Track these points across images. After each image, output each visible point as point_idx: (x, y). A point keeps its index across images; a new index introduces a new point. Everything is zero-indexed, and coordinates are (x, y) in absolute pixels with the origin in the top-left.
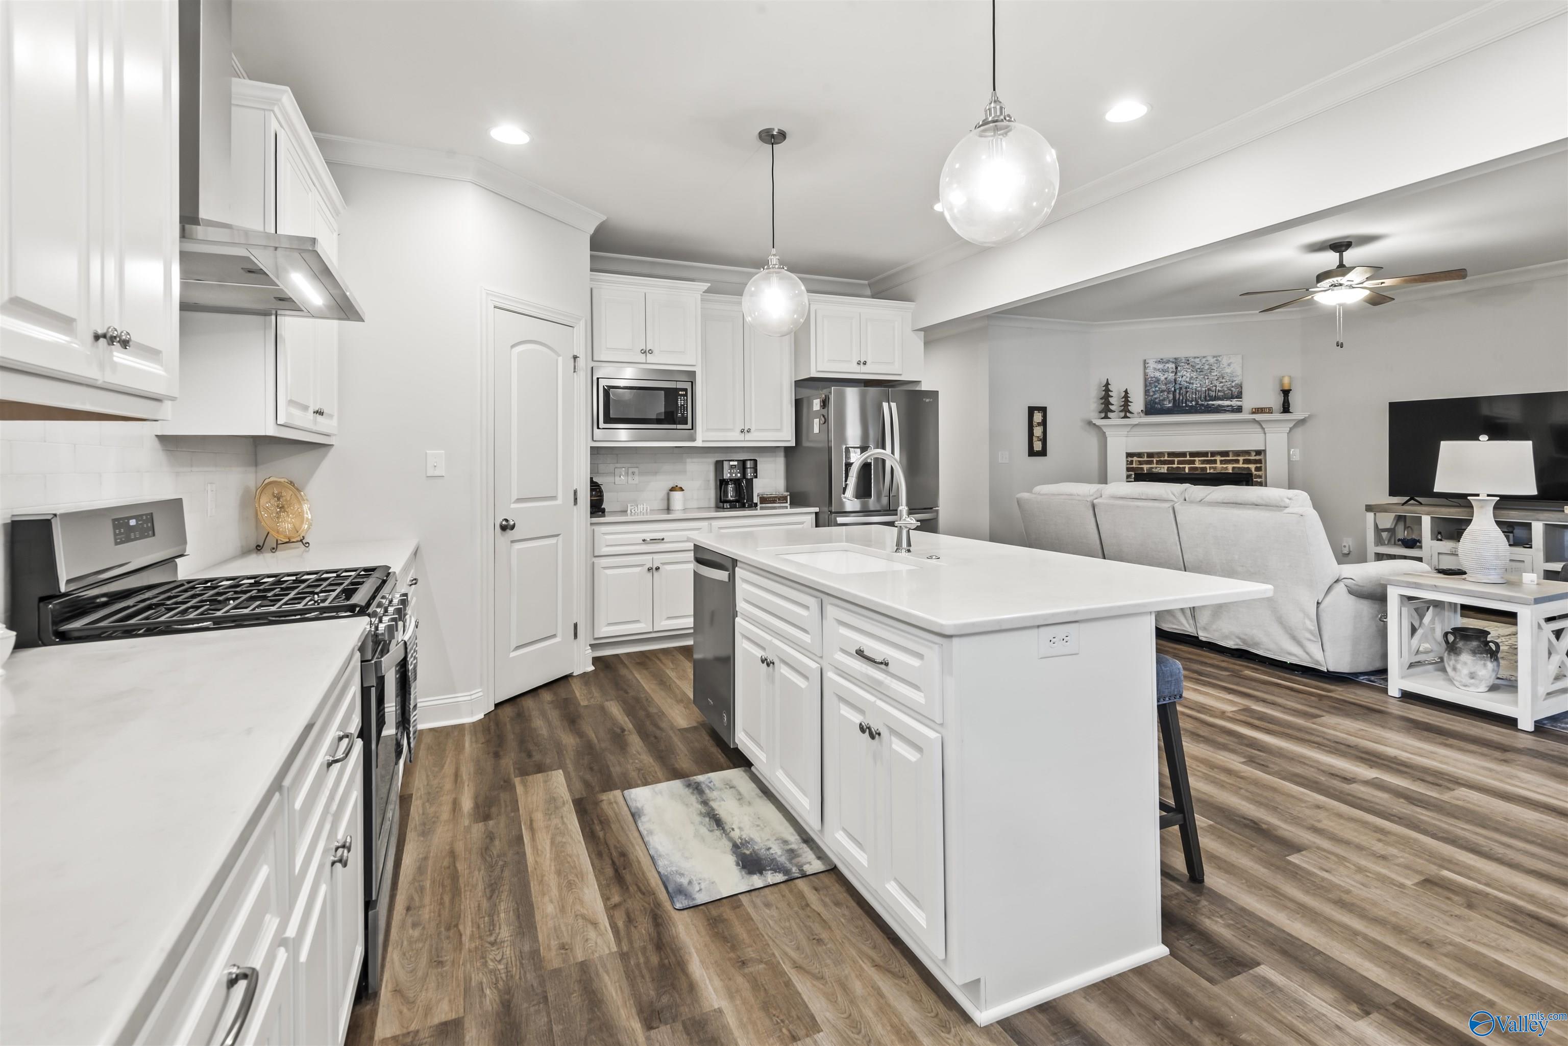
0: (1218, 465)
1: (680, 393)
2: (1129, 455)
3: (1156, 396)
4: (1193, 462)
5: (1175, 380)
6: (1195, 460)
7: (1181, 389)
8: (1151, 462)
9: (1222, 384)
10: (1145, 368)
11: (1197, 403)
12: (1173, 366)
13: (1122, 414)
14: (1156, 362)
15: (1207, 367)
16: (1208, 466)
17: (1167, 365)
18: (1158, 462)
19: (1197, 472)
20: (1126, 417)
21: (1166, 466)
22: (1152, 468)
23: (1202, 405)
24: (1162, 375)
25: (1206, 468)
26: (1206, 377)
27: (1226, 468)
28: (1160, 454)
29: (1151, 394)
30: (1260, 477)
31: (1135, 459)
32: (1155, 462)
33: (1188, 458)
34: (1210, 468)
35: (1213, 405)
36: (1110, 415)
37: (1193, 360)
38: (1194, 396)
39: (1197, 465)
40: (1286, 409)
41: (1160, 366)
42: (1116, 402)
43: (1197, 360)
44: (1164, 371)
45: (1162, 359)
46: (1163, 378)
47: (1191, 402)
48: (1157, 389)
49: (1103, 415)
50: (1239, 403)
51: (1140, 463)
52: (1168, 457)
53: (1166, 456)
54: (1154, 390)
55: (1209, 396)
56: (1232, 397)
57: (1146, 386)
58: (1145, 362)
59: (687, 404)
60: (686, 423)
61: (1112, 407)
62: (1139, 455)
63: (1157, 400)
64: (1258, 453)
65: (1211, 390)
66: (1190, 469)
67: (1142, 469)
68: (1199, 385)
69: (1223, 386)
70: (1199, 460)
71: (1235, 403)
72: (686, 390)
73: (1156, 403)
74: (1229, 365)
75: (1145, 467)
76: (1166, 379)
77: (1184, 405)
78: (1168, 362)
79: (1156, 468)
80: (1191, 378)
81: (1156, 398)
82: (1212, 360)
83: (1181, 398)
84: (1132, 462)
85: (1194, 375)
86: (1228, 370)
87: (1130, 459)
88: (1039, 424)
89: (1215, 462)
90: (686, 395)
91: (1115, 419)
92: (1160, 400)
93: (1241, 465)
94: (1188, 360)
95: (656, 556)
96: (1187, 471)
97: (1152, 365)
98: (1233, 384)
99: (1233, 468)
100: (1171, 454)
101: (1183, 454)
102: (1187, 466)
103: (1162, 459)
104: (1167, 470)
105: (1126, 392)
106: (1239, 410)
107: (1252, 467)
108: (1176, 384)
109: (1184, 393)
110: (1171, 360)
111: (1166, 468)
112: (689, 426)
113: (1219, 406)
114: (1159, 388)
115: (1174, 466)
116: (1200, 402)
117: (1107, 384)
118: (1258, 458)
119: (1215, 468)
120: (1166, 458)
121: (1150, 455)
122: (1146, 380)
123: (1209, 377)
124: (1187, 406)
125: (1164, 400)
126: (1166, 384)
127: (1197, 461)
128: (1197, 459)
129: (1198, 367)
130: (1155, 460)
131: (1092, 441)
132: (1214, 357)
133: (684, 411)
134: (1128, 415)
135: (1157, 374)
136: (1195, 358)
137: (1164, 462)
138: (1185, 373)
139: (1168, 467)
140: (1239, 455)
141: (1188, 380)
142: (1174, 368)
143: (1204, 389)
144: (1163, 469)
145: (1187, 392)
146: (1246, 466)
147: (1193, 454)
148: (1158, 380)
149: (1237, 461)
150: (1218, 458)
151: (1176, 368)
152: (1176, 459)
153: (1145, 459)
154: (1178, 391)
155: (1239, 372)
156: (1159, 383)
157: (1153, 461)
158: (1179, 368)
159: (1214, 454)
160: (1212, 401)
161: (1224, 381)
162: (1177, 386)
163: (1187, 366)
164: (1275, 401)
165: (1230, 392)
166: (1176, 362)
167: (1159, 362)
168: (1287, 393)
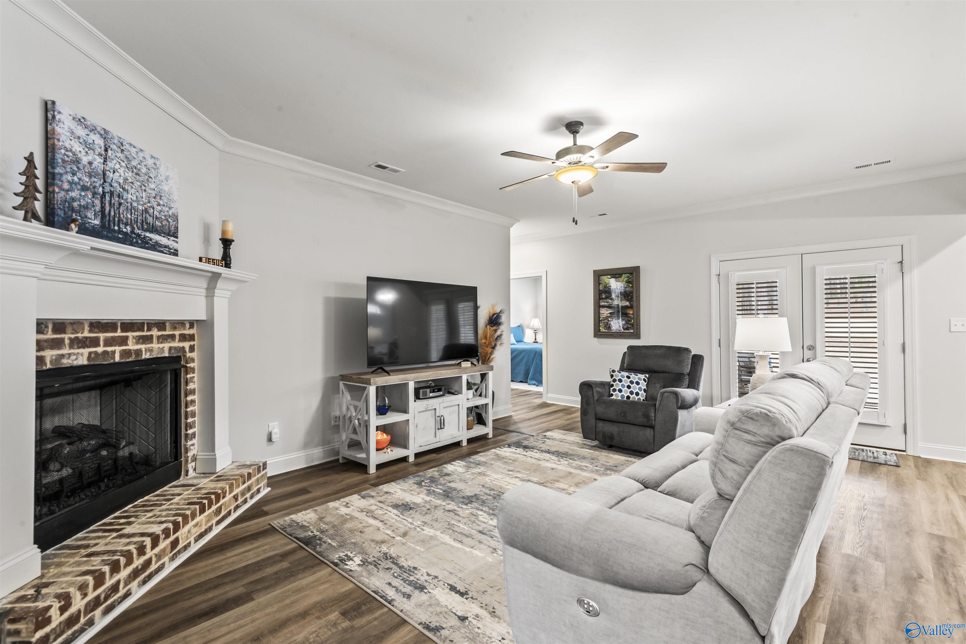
3: (74, 194)
4: (123, 341)
5: (104, 174)
6: (127, 338)
7: (112, 194)
9: (159, 208)
10: (47, 119)
11: (132, 232)
12: (98, 142)
14: (74, 119)
18: (75, 342)
19: (130, 359)
21: (86, 351)
22: (63, 356)
23: (139, 235)
24: (83, 153)
25: (140, 350)
26: (143, 188)
27: (162, 350)
28: (77, 324)
29: (66, 186)
30: (193, 359)
32: (67, 342)
33: (119, 333)
34: (146, 350)
35: (151, 240)
37: (127, 147)
38: (129, 216)
39: (132, 346)
40: (227, 262)
41: (81, 132)
43: (133, 150)
44: (89, 147)
45: (84, 118)
46: (85, 160)
47: (126, 224)
48: (76, 179)
50: (175, 244)
52: (90, 331)
53: (87, 328)
54: (70, 178)
55: (147, 223)
56: (169, 234)
58: (48, 106)
63: (75, 204)
65: (148, 213)
66: (121, 353)
68: (135, 198)
69: (161, 211)
70: (134, 337)
71: (171, 242)
73: (73, 210)
74: (166, 179)
76: (90, 163)
77: (116, 228)
78: (92, 130)
79: (70, 355)
80: (125, 180)
81: (73, 200)
82: (150, 162)
83: (112, 213)
85: (129, 175)
86: (165, 188)
92: (80, 205)
93: (175, 344)
94: (122, 144)
96: (118, 357)
97: (62, 119)
98: (170, 213)
99: (170, 348)
100: (93, 326)
101: (110, 326)
102: (118, 349)
103: (80, 335)
104: (89, 358)
106: (175, 252)
107: (187, 345)
108: (105, 181)
109: (117, 205)
110: (99, 129)
111: (86, 355)
113: (155, 241)
114: (80, 179)
115: (100, 349)
116: (137, 231)
118: (189, 331)
119: (151, 350)
120: (86, 334)
123: (147, 189)
124: (120, 231)
126: (90, 176)
127: (130, 338)
128: (130, 334)
129: (134, 163)
130: (67, 337)
136: (129, 144)
138: (117, 166)
139: (90, 353)
140: (175, 328)
141: (121, 181)
142: (103, 148)
143: (140, 207)
144: (80, 358)
145: (120, 204)
146: (181, 344)
147: (128, 326)
148: (77, 161)
149: (172, 338)
150: (155, 332)
151: (106, 150)
152: (102, 336)
154: (108, 198)
155: (176, 196)
156: (78, 168)
157: (62, 340)
158: (110, 152)
159: (151, 325)
160: (151, 232)
161: (161, 202)
162: (107, 188)
163: (119, 155)
165: (167, 223)
166: (105, 138)
167: (81, 121)
168: (227, 243)
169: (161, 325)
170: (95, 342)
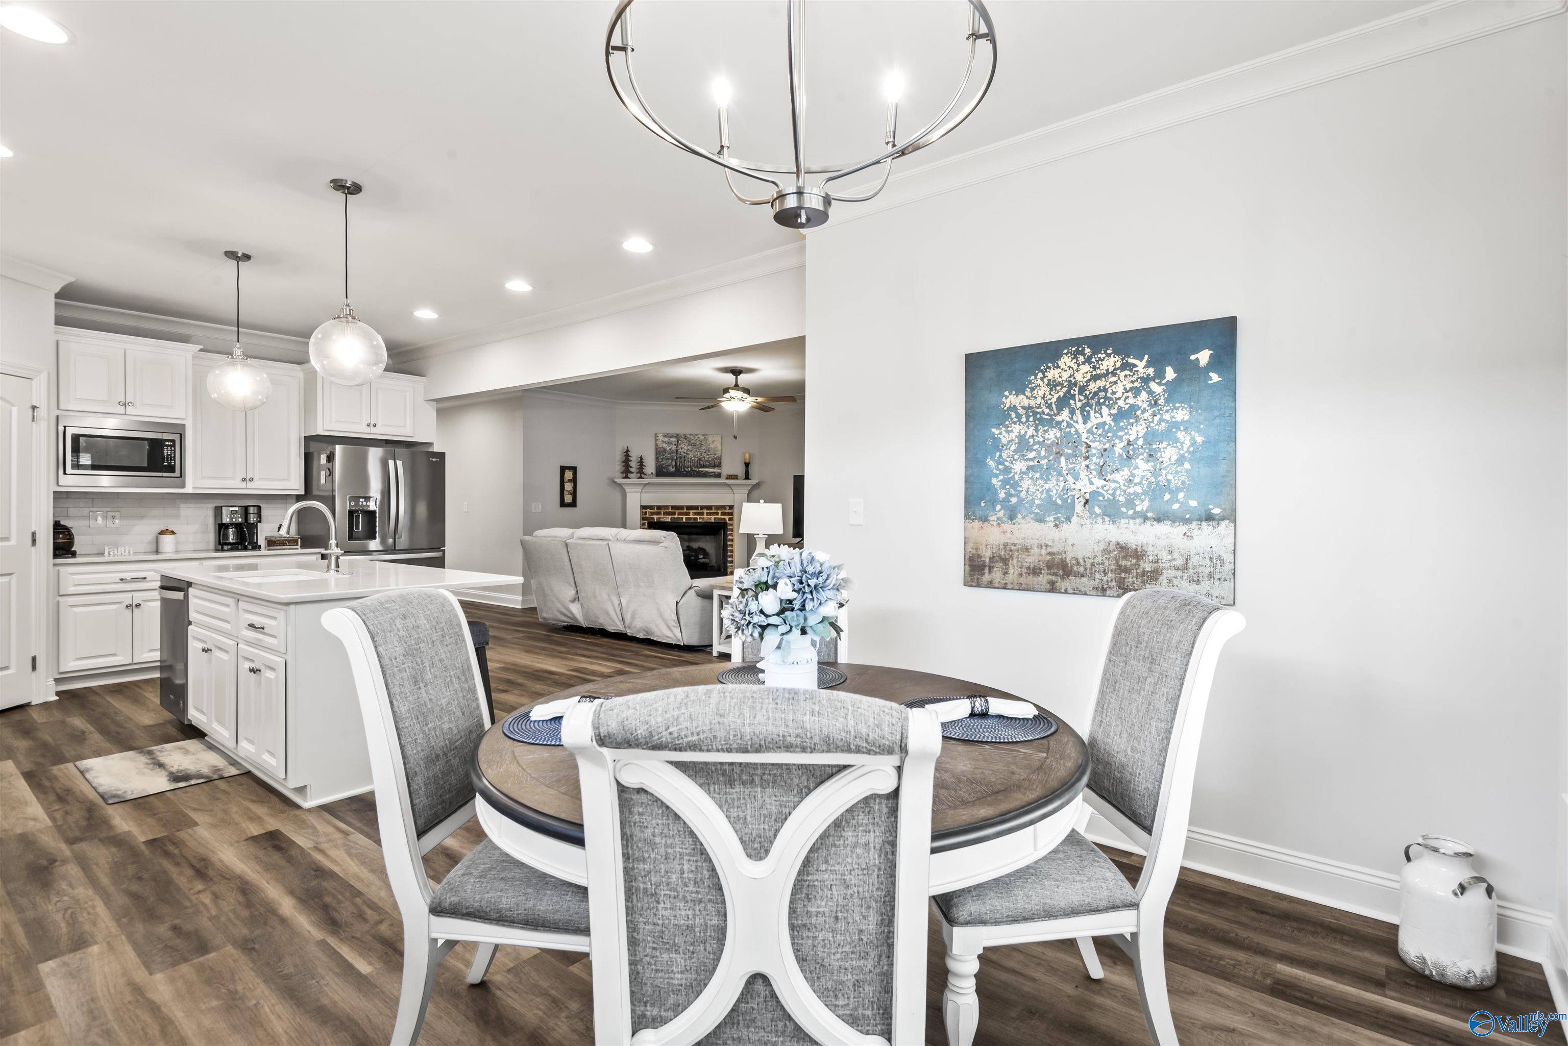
0: (705, 516)
1: (167, 443)
2: (643, 507)
3: (663, 462)
4: (688, 514)
5: (677, 451)
7: (680, 458)
8: (659, 513)
10: (656, 440)
11: (691, 470)
12: (674, 440)
13: (639, 475)
14: (663, 436)
15: (698, 443)
16: (698, 517)
17: (672, 439)
18: (664, 514)
20: (641, 478)
21: (670, 517)
22: (660, 518)
23: (695, 471)
24: (667, 446)
26: (698, 450)
27: (710, 519)
28: (666, 507)
29: (660, 460)
30: (731, 525)
31: (648, 510)
33: (685, 511)
35: (702, 471)
36: (629, 475)
38: (689, 464)
39: (691, 516)
40: (747, 477)
41: (666, 439)
42: (634, 464)
43: (692, 437)
44: (669, 443)
45: (667, 434)
46: (668, 449)
47: (688, 468)
48: (664, 456)
49: (624, 475)
50: (719, 471)
51: (652, 514)
53: (670, 508)
54: (662, 457)
55: (700, 464)
56: (714, 466)
57: (656, 454)
58: (656, 436)
59: (175, 455)
60: (174, 471)
61: (632, 470)
62: (651, 507)
63: (664, 466)
64: (731, 507)
65: (701, 460)
66: (686, 518)
67: (653, 518)
68: (693, 456)
69: (709, 457)
71: (716, 470)
72: (173, 441)
73: (663, 468)
74: (713, 442)
75: (655, 517)
76: (670, 449)
77: (683, 470)
78: (672, 436)
79: (662, 518)
80: (688, 450)
81: (663, 464)
82: (702, 438)
83: (681, 465)
84: (645, 513)
85: (690, 448)
86: (712, 446)
87: (644, 511)
88: (570, 481)
89: (702, 514)
90: (174, 446)
91: (634, 479)
92: (666, 465)
93: (719, 516)
94: (686, 436)
95: (135, 594)
96: (684, 520)
97: (661, 438)
98: (715, 456)
99: (716, 518)
100: (674, 507)
101: (681, 508)
102: (684, 517)
103: (667, 511)
104: (671, 520)
105: (641, 458)
106: (719, 476)
107: (727, 517)
108: (677, 454)
109: (683, 461)
110: (674, 435)
112: (177, 474)
113: (706, 472)
114: (666, 456)
115: (676, 516)
116: (693, 469)
117: (628, 451)
118: (730, 511)
119: (703, 518)
120: (671, 510)
121: (659, 508)
122: (656, 449)
123: (700, 450)
124: (685, 471)
125: (669, 465)
126: (670, 454)
127: (691, 513)
129: (692, 442)
130: (662, 512)
131: (618, 496)
132: (703, 435)
133: (171, 460)
134: (643, 476)
135: (665, 445)
136: (690, 435)
137: (669, 514)
138: (684, 445)
140: (718, 509)
141: (685, 451)
142: (676, 441)
143: (696, 459)
144: (668, 519)
145: (685, 460)
146: (723, 517)
147: (689, 508)
148: (665, 450)
149: (717, 513)
150: (705, 511)
152: (677, 511)
153: (656, 511)
154: (678, 459)
155: (719, 448)
156: (665, 453)
158: (679, 442)
159: (702, 508)
160: (701, 468)
161: (709, 453)
162: (678, 456)
163: (685, 441)
164: (740, 471)
165: (713, 462)
166: (678, 436)
167: (665, 436)
168: (747, 465)
169: (709, 508)
170: (674, 514)
